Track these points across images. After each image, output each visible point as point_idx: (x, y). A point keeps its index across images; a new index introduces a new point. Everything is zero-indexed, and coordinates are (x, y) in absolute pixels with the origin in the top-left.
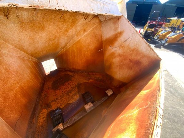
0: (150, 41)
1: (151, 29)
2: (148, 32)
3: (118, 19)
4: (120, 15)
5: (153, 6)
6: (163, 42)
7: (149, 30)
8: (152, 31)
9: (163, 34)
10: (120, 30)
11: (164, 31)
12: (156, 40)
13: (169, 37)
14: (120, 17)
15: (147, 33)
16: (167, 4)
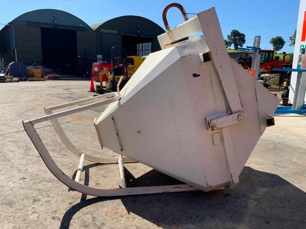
5: (78, 33)
7: (118, 79)
16: (102, 30)
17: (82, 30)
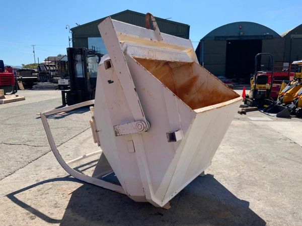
0: (268, 108)
1: (263, 86)
2: (260, 92)
3: (190, 65)
4: (191, 62)
5: (263, 42)
6: (292, 106)
7: (260, 88)
8: (267, 90)
9: (288, 92)
10: (195, 74)
11: (289, 86)
12: (279, 104)
13: (298, 95)
14: (192, 63)
15: (258, 93)
16: (292, 36)
17: (268, 39)
